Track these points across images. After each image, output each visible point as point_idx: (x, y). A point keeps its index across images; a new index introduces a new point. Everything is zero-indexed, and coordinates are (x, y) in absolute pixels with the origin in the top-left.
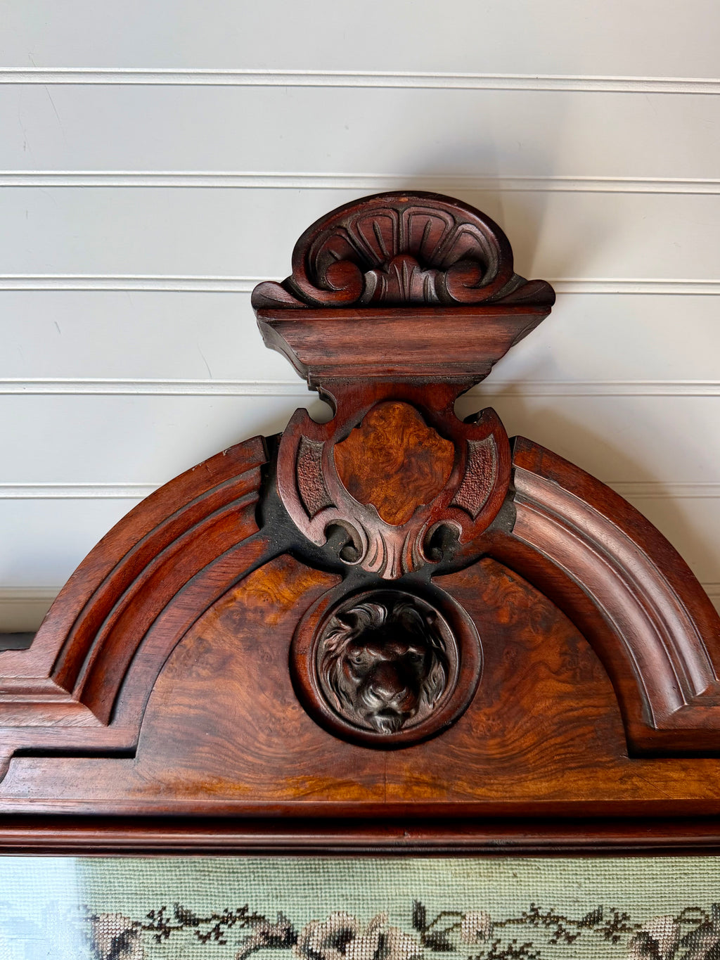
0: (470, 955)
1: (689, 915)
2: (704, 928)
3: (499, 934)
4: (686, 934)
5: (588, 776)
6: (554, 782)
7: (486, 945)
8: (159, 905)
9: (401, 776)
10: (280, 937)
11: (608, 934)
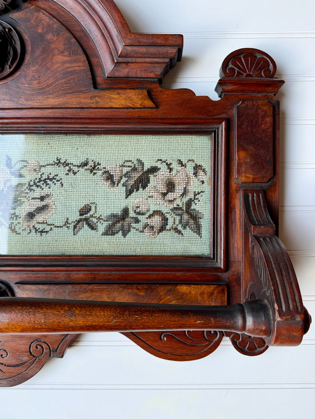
0: (30, 179)
1: (127, 164)
2: (133, 169)
3: (43, 170)
4: (125, 172)
5: (76, 96)
6: (61, 99)
7: (38, 175)
11: (91, 171)
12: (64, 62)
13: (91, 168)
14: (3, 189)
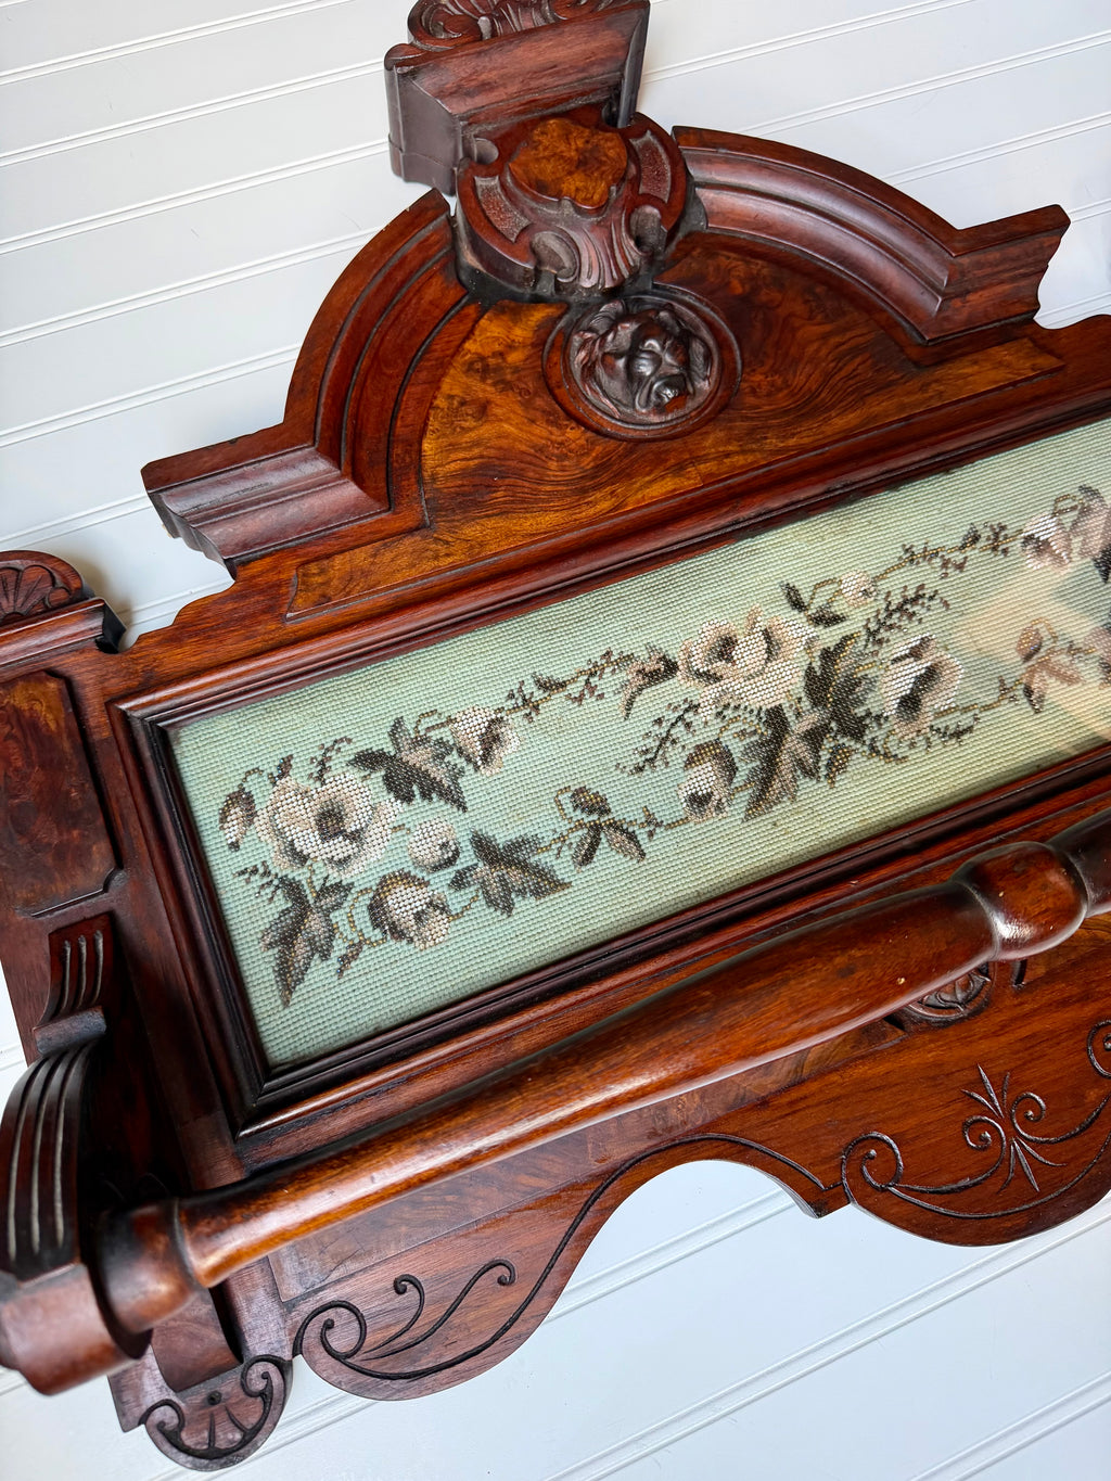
0: (866, 617)
1: (1063, 506)
2: (1084, 513)
3: (884, 586)
4: (1070, 524)
5: (888, 396)
6: (859, 411)
7: (878, 603)
8: (516, 681)
9: (709, 454)
10: (659, 669)
11: (995, 549)
12: (825, 337)
13: (991, 542)
14: (811, 663)
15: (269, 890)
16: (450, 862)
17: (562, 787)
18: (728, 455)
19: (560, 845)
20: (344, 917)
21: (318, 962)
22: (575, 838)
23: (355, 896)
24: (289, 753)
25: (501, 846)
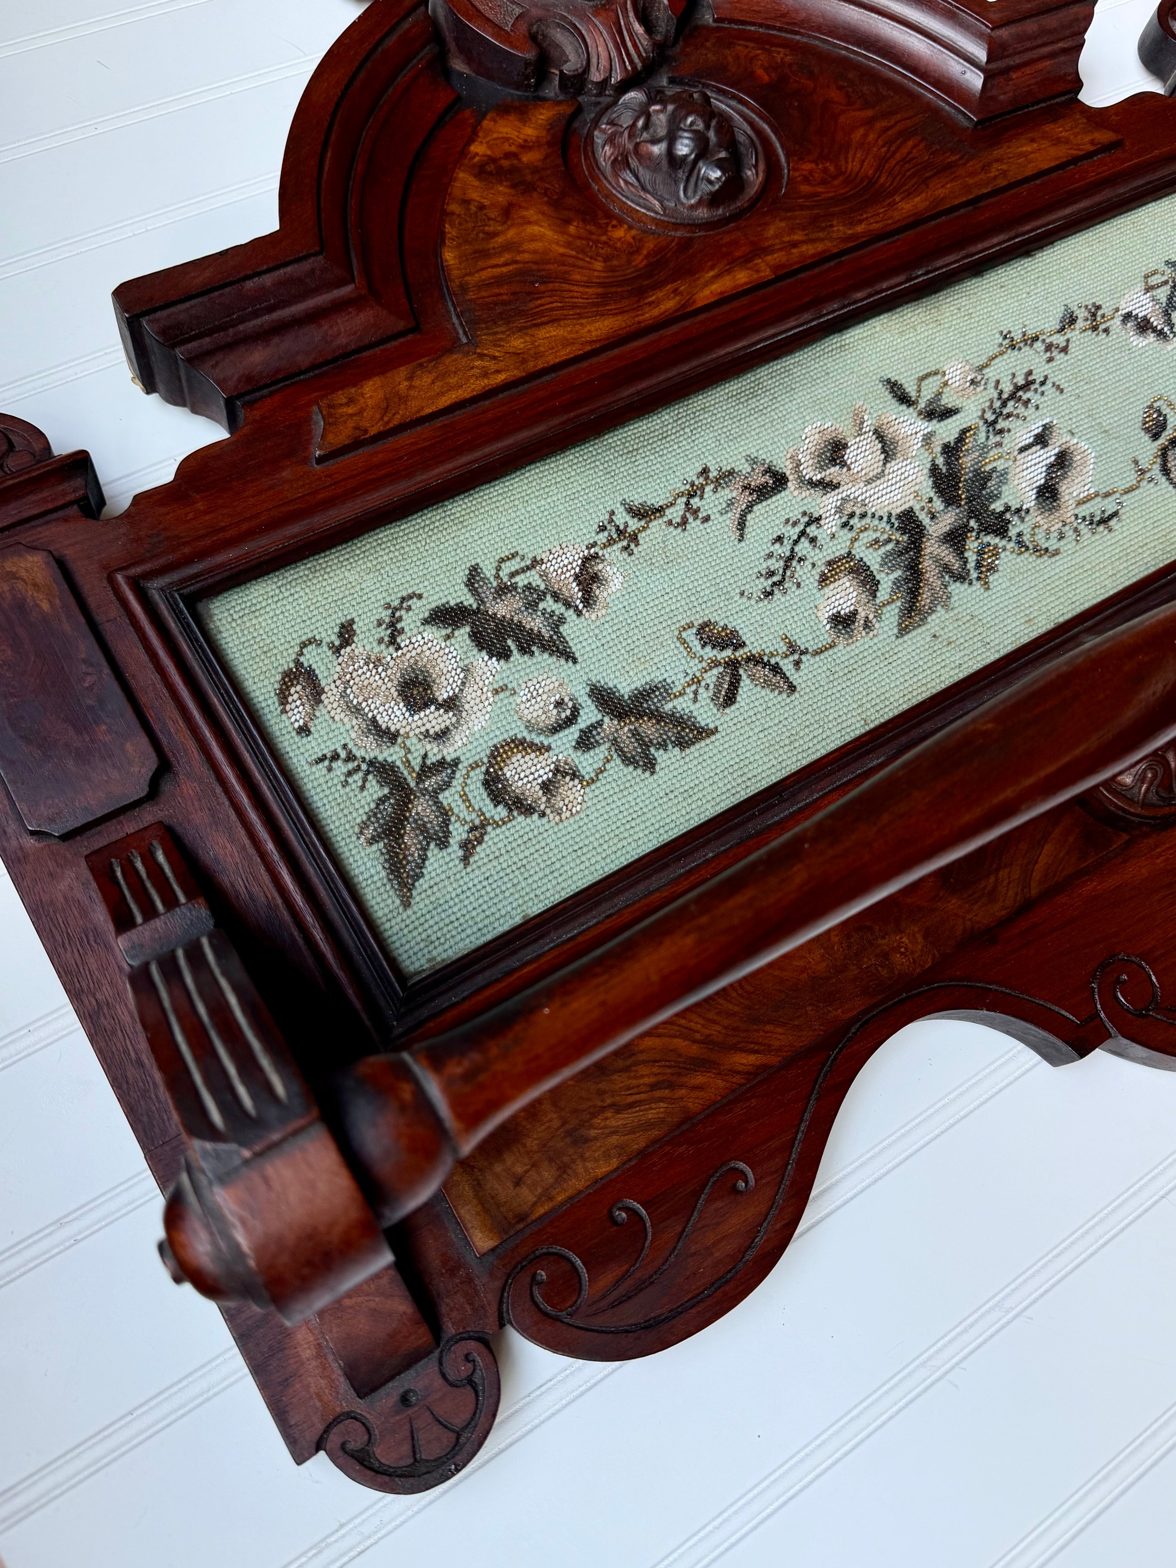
0: (980, 408)
1: (1153, 281)
2: (1174, 287)
3: (991, 374)
4: (1166, 299)
5: (950, 178)
7: (989, 392)
8: (604, 511)
9: (774, 245)
10: (767, 483)
11: (1095, 329)
13: (1089, 322)
14: (933, 460)
15: (358, 777)
16: (571, 721)
17: (683, 623)
18: (795, 245)
19: (694, 687)
20: (457, 797)
21: (436, 851)
22: (711, 677)
23: (464, 772)
24: (349, 617)
25: (626, 697)
